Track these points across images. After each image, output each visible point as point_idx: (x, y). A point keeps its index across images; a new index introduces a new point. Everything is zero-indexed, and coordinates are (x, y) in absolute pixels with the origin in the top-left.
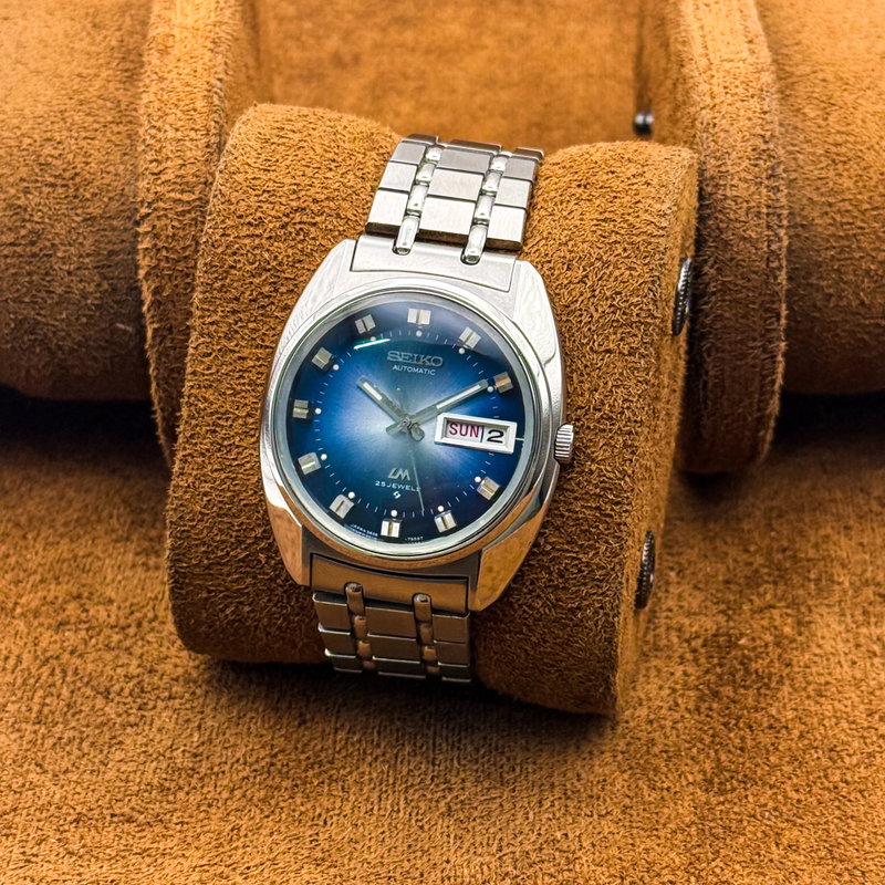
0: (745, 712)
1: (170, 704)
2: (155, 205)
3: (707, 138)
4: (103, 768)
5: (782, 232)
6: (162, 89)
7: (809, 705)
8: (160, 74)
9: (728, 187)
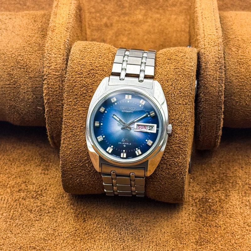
0: (209, 221)
1: (48, 214)
2: (48, 76)
3: (203, 57)
4: (28, 233)
5: (223, 85)
6: (52, 42)
7: (227, 220)
8: (52, 38)
9: (208, 71)
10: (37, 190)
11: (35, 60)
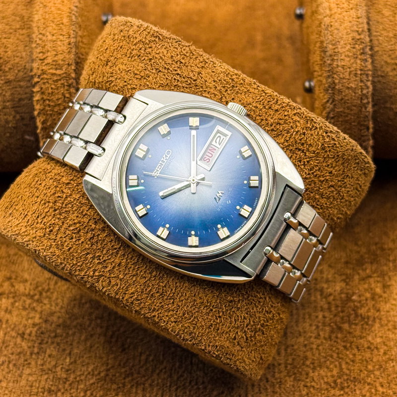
0: (355, 339)
1: (56, 340)
2: (42, 77)
4: (19, 379)
5: (369, 84)
6: (46, 12)
7: (389, 334)
8: (45, 4)
9: (339, 60)
10: (32, 293)
11: (15, 47)
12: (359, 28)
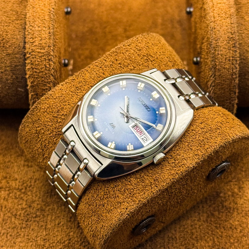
1: (36, 219)
2: (32, 54)
3: (212, 33)
4: (14, 245)
5: (237, 66)
6: (34, 11)
7: (243, 219)
8: (33, 6)
9: (219, 50)
10: (20, 188)
11: (12, 32)
12: (232, 30)
